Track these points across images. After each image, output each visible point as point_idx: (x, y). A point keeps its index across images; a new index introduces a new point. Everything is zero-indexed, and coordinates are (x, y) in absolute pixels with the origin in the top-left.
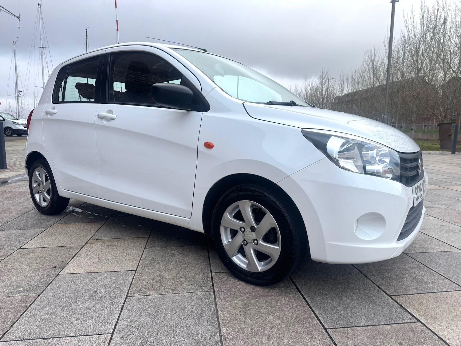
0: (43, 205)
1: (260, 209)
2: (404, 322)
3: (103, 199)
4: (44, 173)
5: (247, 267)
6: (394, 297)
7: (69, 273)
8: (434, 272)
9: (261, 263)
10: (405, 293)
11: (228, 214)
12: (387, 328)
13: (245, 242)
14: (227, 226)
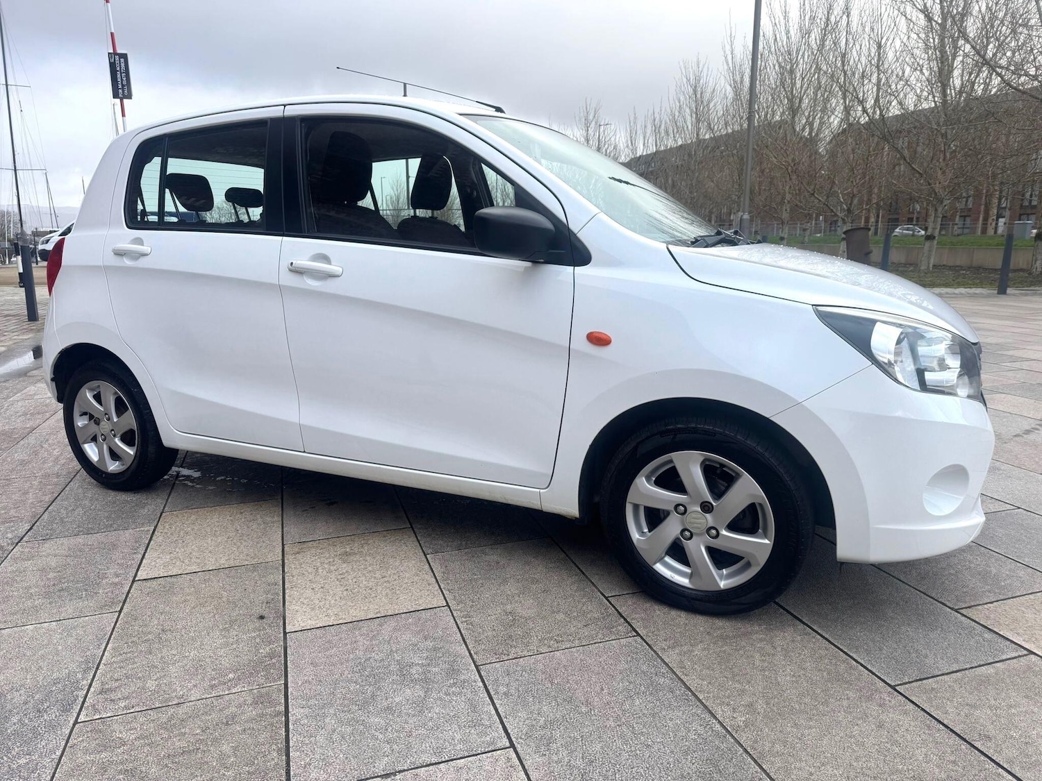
0: (111, 468)
1: (722, 465)
2: (1008, 657)
3: (304, 452)
4: (110, 393)
5: (690, 581)
6: (963, 611)
7: (309, 628)
8: (1000, 556)
9: (720, 572)
10: (978, 603)
11: (644, 478)
12: (989, 672)
13: (687, 533)
14: (638, 503)
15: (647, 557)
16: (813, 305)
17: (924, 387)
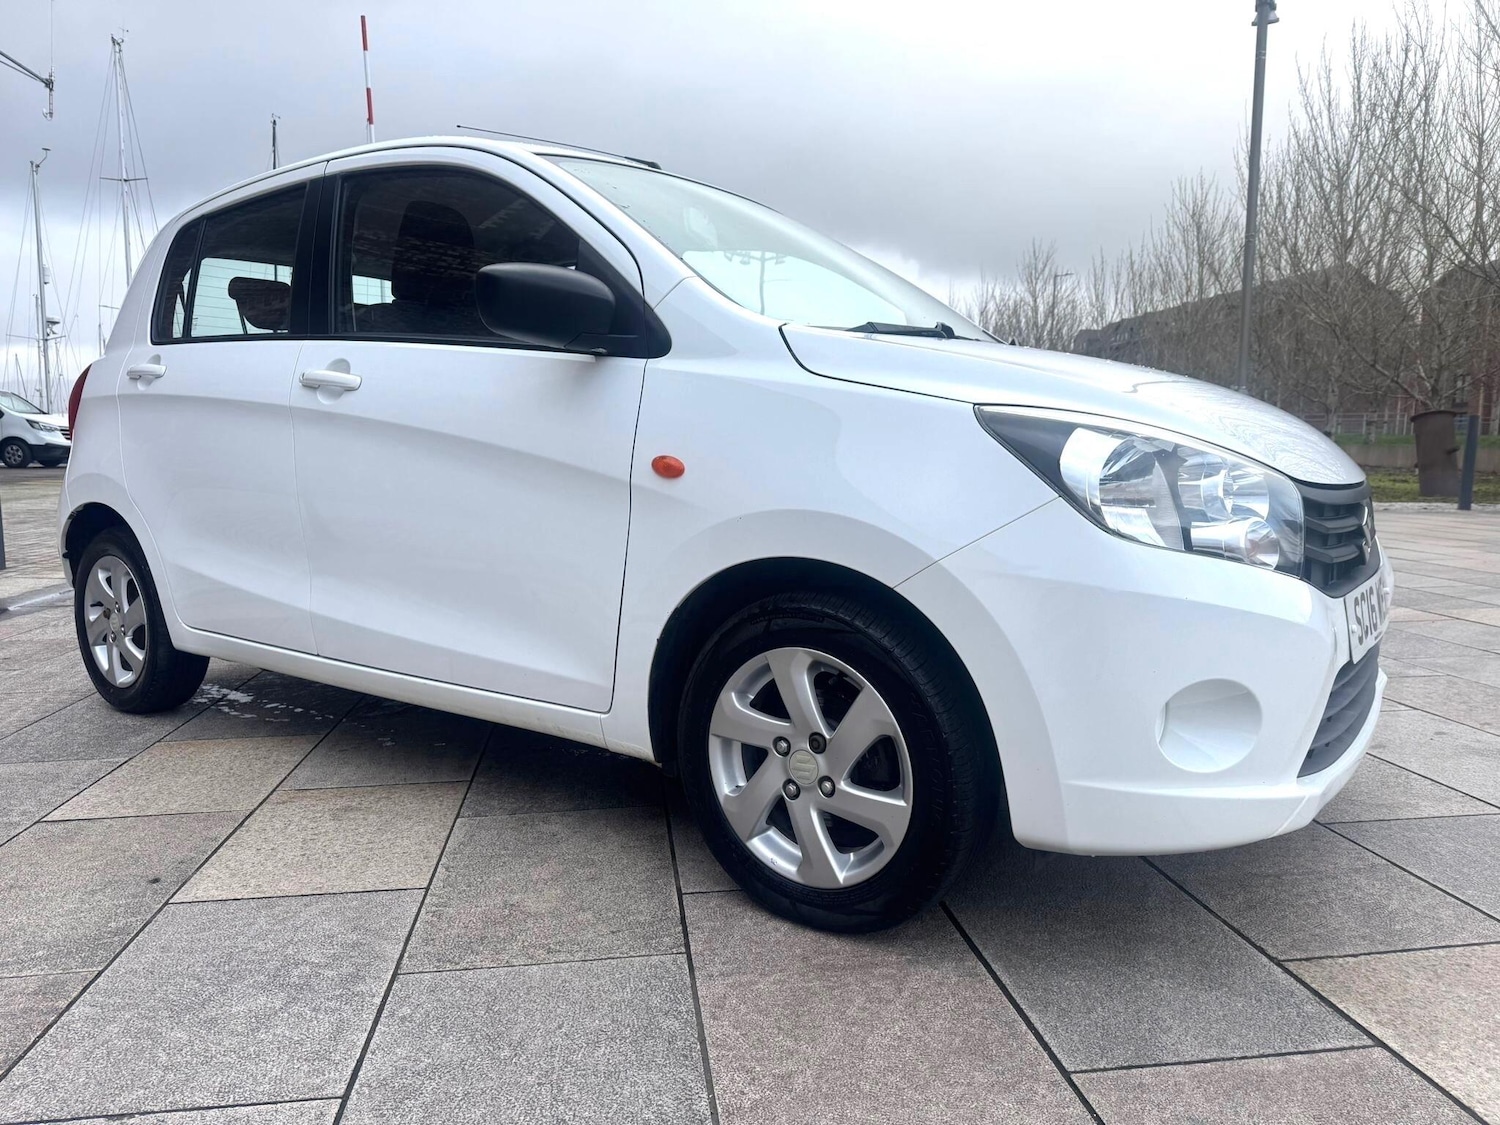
0: (121, 680)
1: (842, 674)
2: (1329, 1046)
3: (318, 655)
4: (124, 574)
5: (798, 870)
6: (1291, 966)
7: (205, 899)
9: (844, 856)
10: (1329, 953)
11: (733, 694)
12: (1272, 1068)
13: (792, 788)
14: (730, 737)
15: (738, 826)
16: (975, 404)
17: (1189, 546)
